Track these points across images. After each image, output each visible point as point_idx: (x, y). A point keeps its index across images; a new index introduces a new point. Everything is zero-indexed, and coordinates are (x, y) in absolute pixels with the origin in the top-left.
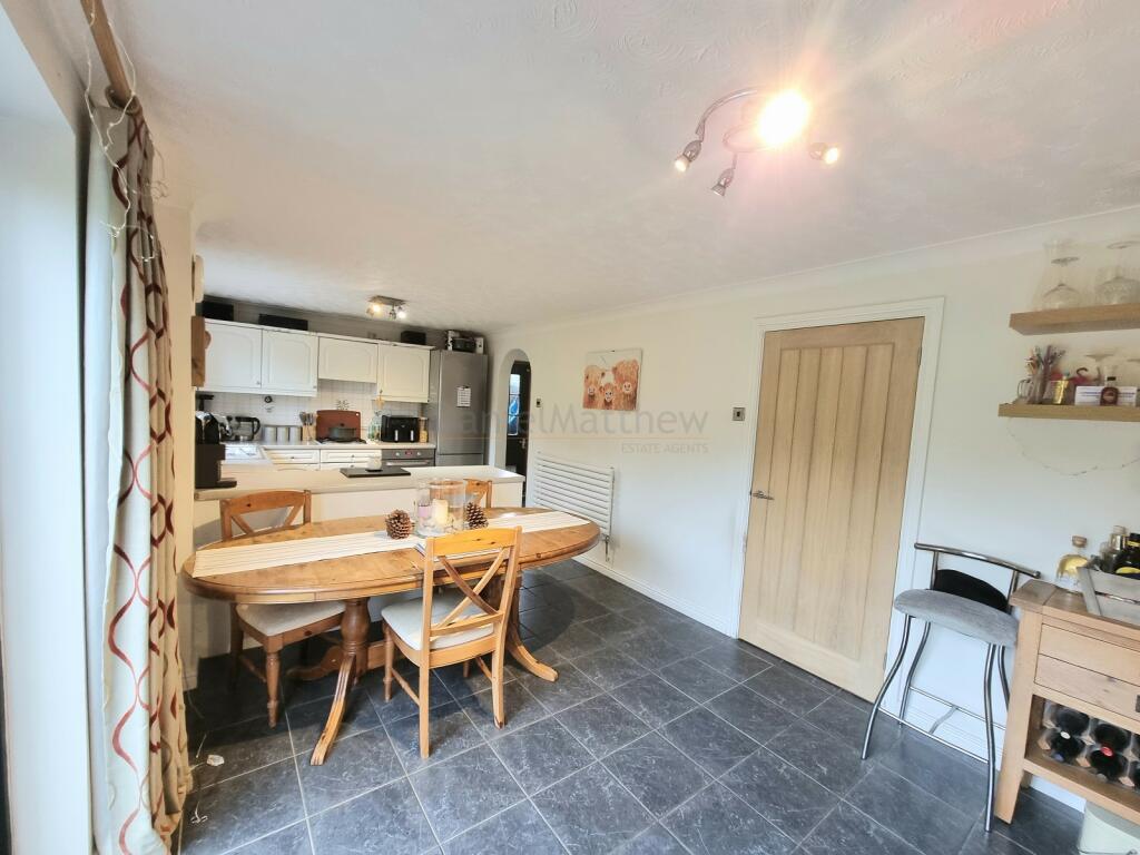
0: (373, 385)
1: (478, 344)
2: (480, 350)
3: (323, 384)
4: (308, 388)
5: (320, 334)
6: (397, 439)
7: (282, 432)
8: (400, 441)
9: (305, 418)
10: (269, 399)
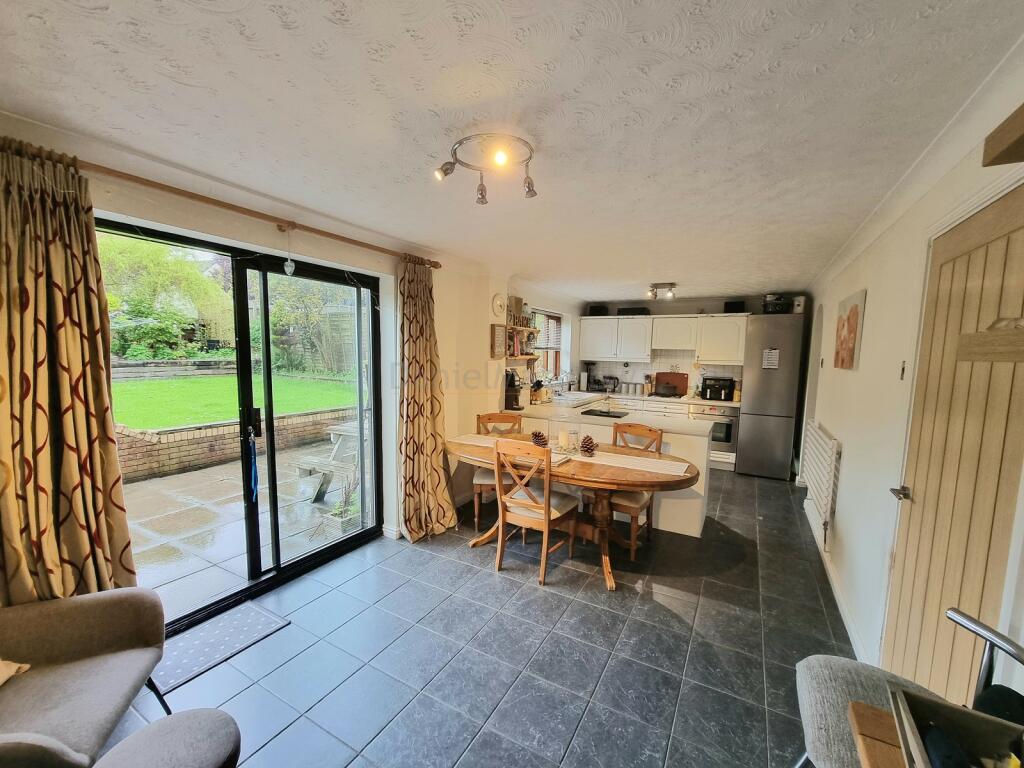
0: (693, 351)
1: (796, 303)
2: (799, 310)
3: (655, 353)
4: (644, 356)
5: (652, 316)
6: (723, 397)
7: (631, 387)
8: (725, 400)
9: (648, 377)
10: (626, 365)
